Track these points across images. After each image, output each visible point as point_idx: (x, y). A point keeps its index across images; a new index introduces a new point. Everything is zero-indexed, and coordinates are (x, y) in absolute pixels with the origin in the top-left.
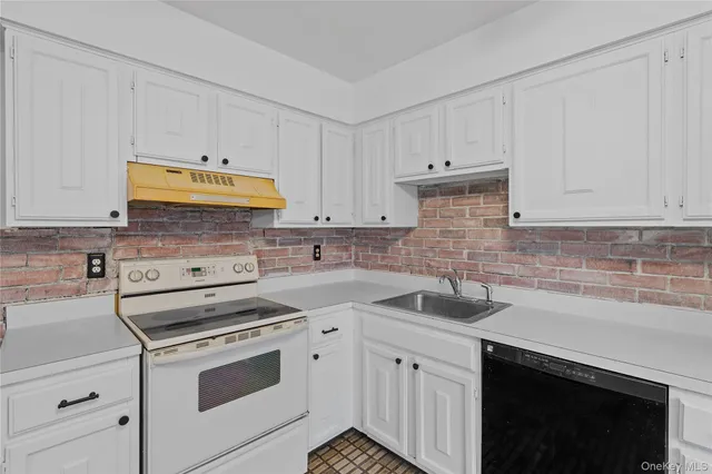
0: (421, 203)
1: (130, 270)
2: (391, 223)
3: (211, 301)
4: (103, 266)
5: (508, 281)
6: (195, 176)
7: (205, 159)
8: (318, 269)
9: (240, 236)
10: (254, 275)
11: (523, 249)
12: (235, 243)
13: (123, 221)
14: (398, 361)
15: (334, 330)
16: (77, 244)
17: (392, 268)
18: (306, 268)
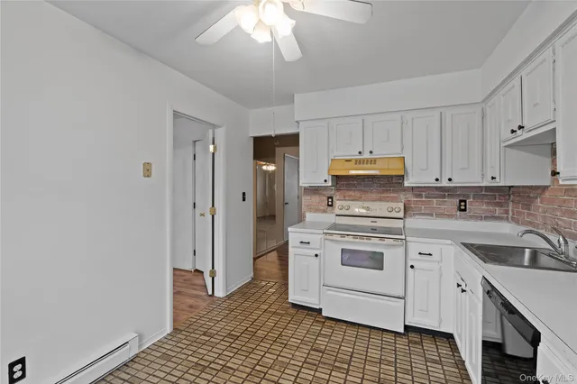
1: (339, 205)
4: (332, 202)
6: (358, 162)
7: (360, 153)
8: (461, 218)
9: (394, 191)
10: (401, 215)
12: (392, 195)
13: (328, 184)
14: (458, 286)
15: (430, 255)
16: (324, 193)
18: (451, 216)
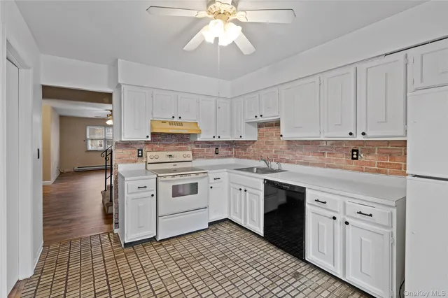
0: (258, 130)
1: (150, 155)
2: (244, 139)
3: (175, 167)
4: (142, 153)
5: (288, 162)
6: (171, 123)
7: (173, 117)
8: (216, 158)
9: (185, 144)
10: (191, 159)
11: (292, 149)
12: (184, 146)
13: (149, 139)
14: (240, 189)
15: (219, 179)
16: (135, 146)
17: (248, 158)
18: (212, 157)
